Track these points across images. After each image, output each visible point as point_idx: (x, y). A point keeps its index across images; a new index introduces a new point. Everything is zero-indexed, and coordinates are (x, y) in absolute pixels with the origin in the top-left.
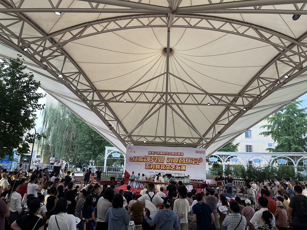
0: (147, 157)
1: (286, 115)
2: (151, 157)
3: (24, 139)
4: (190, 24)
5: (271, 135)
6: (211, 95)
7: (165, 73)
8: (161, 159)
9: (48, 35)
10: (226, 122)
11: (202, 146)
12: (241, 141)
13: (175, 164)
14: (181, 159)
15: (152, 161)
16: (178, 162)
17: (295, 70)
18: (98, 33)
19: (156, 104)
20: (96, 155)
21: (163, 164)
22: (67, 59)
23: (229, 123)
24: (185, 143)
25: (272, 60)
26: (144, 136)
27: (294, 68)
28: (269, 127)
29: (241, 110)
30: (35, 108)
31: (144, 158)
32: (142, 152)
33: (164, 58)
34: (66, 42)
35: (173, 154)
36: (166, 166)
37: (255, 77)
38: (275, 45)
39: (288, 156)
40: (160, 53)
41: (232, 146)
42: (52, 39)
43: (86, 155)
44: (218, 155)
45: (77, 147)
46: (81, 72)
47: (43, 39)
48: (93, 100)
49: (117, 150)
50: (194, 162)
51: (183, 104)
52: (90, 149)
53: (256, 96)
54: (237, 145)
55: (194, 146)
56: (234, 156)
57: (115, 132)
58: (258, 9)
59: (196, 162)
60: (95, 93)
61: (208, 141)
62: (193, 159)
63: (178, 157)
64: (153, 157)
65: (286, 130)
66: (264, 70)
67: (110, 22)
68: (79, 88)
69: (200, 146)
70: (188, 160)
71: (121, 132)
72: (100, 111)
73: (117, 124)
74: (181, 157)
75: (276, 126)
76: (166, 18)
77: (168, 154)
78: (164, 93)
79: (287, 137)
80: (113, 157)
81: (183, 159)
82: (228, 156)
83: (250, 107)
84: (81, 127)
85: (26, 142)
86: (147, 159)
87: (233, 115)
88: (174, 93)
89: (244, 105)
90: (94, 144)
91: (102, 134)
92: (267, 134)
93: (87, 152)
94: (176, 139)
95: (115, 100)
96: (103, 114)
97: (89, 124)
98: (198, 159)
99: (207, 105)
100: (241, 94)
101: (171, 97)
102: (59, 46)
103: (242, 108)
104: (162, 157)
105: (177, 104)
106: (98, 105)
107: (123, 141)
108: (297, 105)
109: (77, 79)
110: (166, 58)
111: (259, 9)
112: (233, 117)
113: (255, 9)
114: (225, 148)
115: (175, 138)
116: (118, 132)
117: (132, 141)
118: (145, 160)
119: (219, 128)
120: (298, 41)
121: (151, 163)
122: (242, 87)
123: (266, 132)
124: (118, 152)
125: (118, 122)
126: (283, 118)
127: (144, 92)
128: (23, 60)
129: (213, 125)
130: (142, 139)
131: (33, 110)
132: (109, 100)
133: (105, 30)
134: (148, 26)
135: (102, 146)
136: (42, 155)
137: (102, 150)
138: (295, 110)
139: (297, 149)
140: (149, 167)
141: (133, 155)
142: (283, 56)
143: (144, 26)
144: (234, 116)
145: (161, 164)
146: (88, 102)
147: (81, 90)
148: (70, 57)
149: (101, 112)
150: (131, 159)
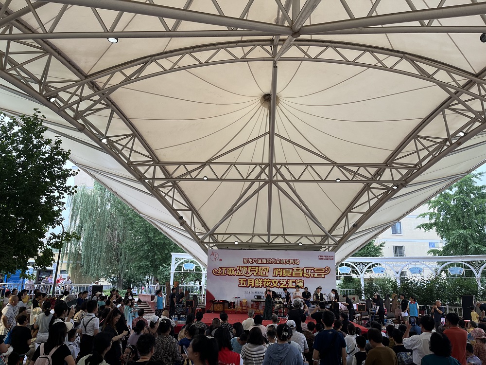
0: (241, 267)
1: (458, 196)
2: (247, 268)
3: (45, 243)
4: (308, 55)
5: (435, 228)
6: (341, 166)
7: (266, 134)
8: (264, 270)
9: (86, 77)
10: (366, 208)
11: (328, 248)
12: (387, 240)
13: (287, 278)
14: (295, 270)
15: (249, 273)
16: (292, 275)
17: (474, 123)
18: (165, 71)
19: (253, 181)
20: (156, 268)
21: (267, 278)
22: (115, 115)
23: (371, 211)
24: (300, 244)
25: (438, 109)
26: (235, 235)
27: (473, 121)
28: (431, 216)
29: (389, 189)
30: (63, 192)
31: (236, 269)
32: (233, 260)
33: (264, 111)
34: (114, 88)
35: (283, 261)
36: (272, 282)
37: (411, 136)
38: (443, 85)
39: (465, 262)
40: (258, 102)
41: (373, 248)
42: (93, 83)
43: (140, 267)
44: (352, 262)
45: (126, 255)
46: (136, 134)
47: (80, 84)
48: (154, 178)
49: (191, 258)
50: (316, 274)
51: (298, 181)
52: (147, 258)
53: (412, 166)
54: (381, 245)
55: (315, 248)
56: (377, 264)
57: (188, 229)
58: (427, 26)
59: (321, 275)
60: (158, 168)
61: (337, 239)
62: (315, 269)
63: (291, 266)
64: (251, 268)
65: (458, 220)
66: (424, 124)
67: (183, 54)
68: (132, 159)
69: (325, 248)
70: (308, 271)
71: (199, 228)
72: (165, 196)
73: (192, 215)
74: (296, 266)
75: (443, 213)
76: (271, 47)
77: (275, 262)
78: (267, 165)
79: (461, 231)
80: (184, 270)
81: (299, 270)
82: (368, 263)
83: (403, 183)
84: (132, 223)
85: (49, 247)
86: (240, 271)
87: (376, 197)
88: (282, 164)
89: (393, 181)
90: (153, 249)
91: (166, 233)
92: (428, 227)
93: (143, 263)
94: (286, 237)
95: (189, 177)
96: (170, 201)
97: (146, 218)
98: (324, 270)
99: (335, 181)
100: (388, 163)
101: (278, 170)
102: (103, 94)
103: (390, 185)
104: (266, 267)
105: (287, 182)
106: (162, 186)
107: (201, 243)
108: (474, 179)
109: (129, 145)
110: (267, 110)
111: (429, 25)
112: (376, 200)
113: (423, 26)
114: (362, 251)
115: (283, 236)
116: (193, 228)
117: (216, 242)
118: (237, 273)
119: (353, 218)
120: (479, 77)
121: (247, 278)
122: (389, 153)
123: (427, 224)
124: (192, 262)
125: (193, 213)
126: (452, 201)
127: (234, 164)
128: (43, 118)
129: (345, 214)
130: (232, 239)
131: (60, 195)
132: (180, 178)
133: (176, 67)
134: (243, 59)
135: (166, 252)
136: (70, 269)
137: (167, 259)
138: (472, 189)
139: (479, 249)
140: (244, 284)
141: (218, 265)
142: (456, 102)
143: (237, 60)
144: (378, 198)
145: (263, 278)
146: (146, 181)
147: (134, 163)
148: (119, 111)
149: (167, 197)
150: (216, 271)
